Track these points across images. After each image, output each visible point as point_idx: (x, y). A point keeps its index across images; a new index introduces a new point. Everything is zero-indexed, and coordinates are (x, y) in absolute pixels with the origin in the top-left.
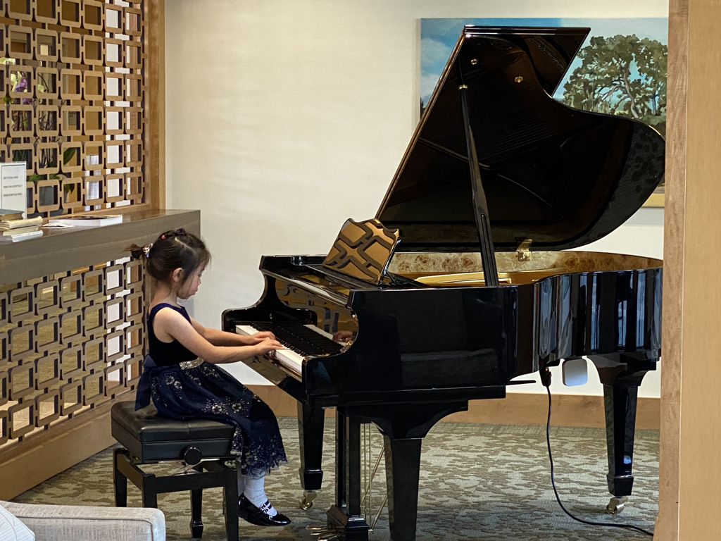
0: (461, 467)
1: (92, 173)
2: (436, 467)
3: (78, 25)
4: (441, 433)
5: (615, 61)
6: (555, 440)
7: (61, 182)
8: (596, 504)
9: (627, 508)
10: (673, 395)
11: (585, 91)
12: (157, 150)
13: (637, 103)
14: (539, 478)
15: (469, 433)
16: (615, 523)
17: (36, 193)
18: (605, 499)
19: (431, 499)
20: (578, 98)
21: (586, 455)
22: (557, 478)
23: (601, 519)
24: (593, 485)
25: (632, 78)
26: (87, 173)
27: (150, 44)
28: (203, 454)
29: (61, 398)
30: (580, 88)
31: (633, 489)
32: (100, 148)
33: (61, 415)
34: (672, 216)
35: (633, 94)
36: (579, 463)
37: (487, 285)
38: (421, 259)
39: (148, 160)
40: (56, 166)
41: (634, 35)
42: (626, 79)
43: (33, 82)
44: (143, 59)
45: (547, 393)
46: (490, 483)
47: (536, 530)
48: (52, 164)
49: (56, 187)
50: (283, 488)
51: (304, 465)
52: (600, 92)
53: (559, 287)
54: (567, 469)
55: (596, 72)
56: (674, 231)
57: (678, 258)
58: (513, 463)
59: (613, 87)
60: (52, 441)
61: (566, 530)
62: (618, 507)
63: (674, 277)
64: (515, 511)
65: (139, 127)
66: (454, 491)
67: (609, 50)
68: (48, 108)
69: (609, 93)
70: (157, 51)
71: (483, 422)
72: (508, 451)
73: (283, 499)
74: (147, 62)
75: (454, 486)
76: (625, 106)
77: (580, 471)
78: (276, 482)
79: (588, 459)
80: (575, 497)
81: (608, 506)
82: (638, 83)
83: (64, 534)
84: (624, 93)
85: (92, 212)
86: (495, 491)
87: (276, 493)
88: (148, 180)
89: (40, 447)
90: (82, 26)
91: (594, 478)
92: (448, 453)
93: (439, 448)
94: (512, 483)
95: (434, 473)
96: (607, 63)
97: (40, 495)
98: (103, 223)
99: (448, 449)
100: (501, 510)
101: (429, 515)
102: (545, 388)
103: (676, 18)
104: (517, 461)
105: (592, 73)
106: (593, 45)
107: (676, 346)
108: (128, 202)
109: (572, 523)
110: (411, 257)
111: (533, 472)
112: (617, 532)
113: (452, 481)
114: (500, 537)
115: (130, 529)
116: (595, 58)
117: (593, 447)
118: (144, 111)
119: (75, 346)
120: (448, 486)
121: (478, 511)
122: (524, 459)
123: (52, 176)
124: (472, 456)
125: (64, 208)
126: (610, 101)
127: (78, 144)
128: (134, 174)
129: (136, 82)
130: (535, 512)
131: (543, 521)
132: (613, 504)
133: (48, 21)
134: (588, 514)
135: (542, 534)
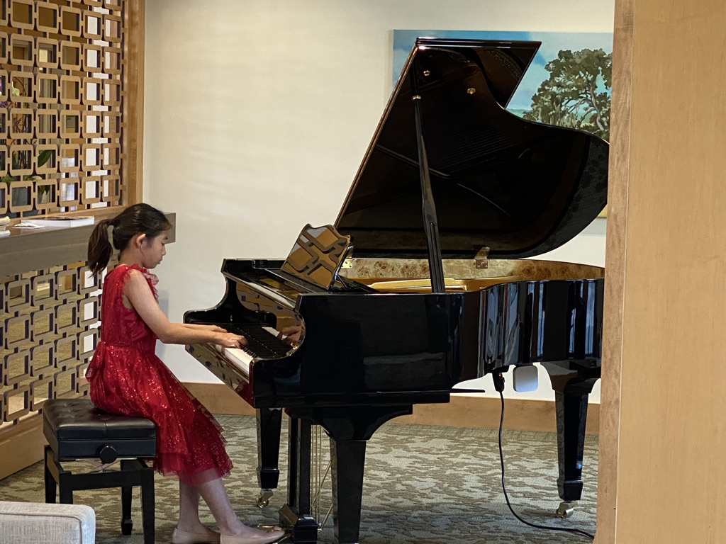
0: (419, 469)
1: (67, 175)
2: (396, 468)
3: (56, 31)
4: (405, 435)
5: (582, 75)
6: (516, 444)
7: (34, 183)
8: (546, 508)
9: (576, 512)
10: (612, 403)
11: (552, 103)
12: (135, 154)
13: (603, 116)
14: (495, 480)
15: (433, 435)
16: (563, 527)
17: (9, 193)
18: (555, 503)
19: (386, 500)
20: (545, 111)
21: (544, 459)
22: (512, 482)
23: (550, 523)
24: (546, 489)
25: (598, 92)
26: (64, 175)
27: (129, 50)
28: (119, 453)
29: (31, 394)
30: (547, 100)
31: (583, 493)
32: (77, 150)
33: (31, 410)
34: (614, 227)
35: (599, 107)
36: (537, 467)
37: (433, 291)
38: (380, 265)
39: (125, 164)
40: (30, 168)
41: (601, 49)
42: (593, 92)
43: (8, 86)
44: (123, 65)
45: (500, 397)
46: (446, 485)
47: (485, 533)
48: (27, 166)
49: (29, 188)
50: (243, 486)
51: (261, 464)
52: (567, 105)
53: (507, 293)
54: (523, 472)
55: (564, 85)
56: (616, 242)
57: (619, 269)
58: (471, 466)
59: (580, 100)
60: (20, 435)
61: (514, 533)
62: (568, 511)
63: (615, 289)
64: (466, 513)
65: (117, 132)
66: (410, 493)
67: (576, 64)
68: (23, 111)
69: (576, 105)
70: (136, 57)
71: (448, 425)
72: (469, 454)
73: (241, 497)
74: (126, 68)
75: (410, 488)
76: (591, 119)
77: (536, 475)
78: (237, 480)
79: (546, 463)
80: (527, 500)
81: (557, 510)
82: (604, 96)
84: (590, 106)
85: (67, 213)
86: (450, 493)
87: (235, 490)
88: (125, 182)
89: (8, 441)
90: (60, 32)
91: (549, 482)
92: (409, 454)
93: (401, 450)
94: (467, 486)
95: (393, 474)
96: (574, 76)
97: (5, 488)
98: (74, 224)
99: (410, 451)
100: (453, 512)
101: (382, 516)
102: (498, 393)
103: (622, 34)
104: (476, 464)
105: (559, 85)
106: (561, 58)
108: (105, 204)
109: (521, 526)
110: (370, 263)
111: (489, 475)
112: (563, 536)
113: (409, 482)
114: (449, 539)
115: (60, 525)
116: (562, 72)
117: (552, 452)
118: (122, 116)
119: (46, 343)
120: (404, 488)
121: (431, 513)
122: (483, 462)
123: (26, 178)
124: (432, 458)
125: (37, 208)
126: (577, 114)
127: (54, 147)
128: (112, 177)
129: (115, 87)
130: (486, 515)
131: (492, 524)
132: (563, 508)
133: (24, 26)
134: (538, 518)
135: (491, 536)
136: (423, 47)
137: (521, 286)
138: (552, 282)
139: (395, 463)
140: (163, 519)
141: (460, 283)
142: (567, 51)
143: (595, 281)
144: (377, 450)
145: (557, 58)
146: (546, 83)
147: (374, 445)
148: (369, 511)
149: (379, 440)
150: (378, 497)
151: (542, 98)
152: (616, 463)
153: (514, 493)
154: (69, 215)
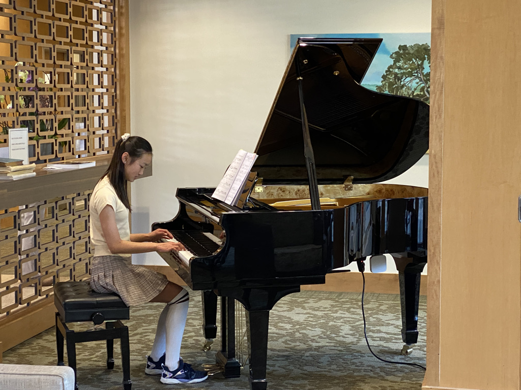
0: (312, 321)
1: (79, 134)
2: (296, 322)
3: (68, 40)
4: (304, 298)
5: (414, 61)
6: (376, 303)
7: (56, 140)
8: (395, 348)
9: (415, 351)
10: (435, 283)
11: (395, 80)
12: (125, 119)
13: (429, 87)
14: (360, 329)
15: (321, 298)
16: (406, 362)
17: (38, 147)
18: (401, 345)
19: (288, 344)
20: (391, 84)
21: (394, 313)
22: (372, 330)
23: (397, 359)
24: (395, 334)
25: (425, 72)
26: (76, 134)
27: (119, 52)
28: (105, 318)
30: (392, 77)
31: (419, 337)
32: (85, 118)
34: (434, 163)
35: (426, 82)
36: (389, 319)
37: (312, 208)
38: (281, 190)
39: (119, 125)
40: (53, 130)
41: (426, 44)
42: (421, 72)
44: (115, 62)
46: (328, 333)
47: (353, 367)
48: (51, 129)
49: (53, 143)
50: (195, 336)
52: (405, 81)
54: (380, 323)
55: (402, 68)
56: (436, 174)
57: (438, 191)
58: (346, 319)
59: (413, 77)
61: (373, 367)
62: (409, 351)
63: (435, 205)
64: (341, 353)
65: (113, 105)
66: (305, 338)
67: (410, 54)
68: (46, 93)
69: (411, 81)
70: (124, 56)
71: (332, 291)
72: (344, 311)
73: (193, 344)
74: (118, 63)
75: (305, 335)
76: (421, 89)
77: (388, 324)
78: (190, 332)
79: (395, 316)
80: (382, 343)
81: (402, 350)
82: (428, 74)
83: (4, 384)
84: (420, 81)
85: (79, 159)
86: (331, 338)
87: (189, 339)
90: (71, 41)
91: (396, 329)
92: (305, 311)
93: (300, 309)
94: (343, 333)
95: (294, 326)
96: (409, 62)
98: (81, 167)
99: (306, 309)
100: (333, 352)
101: (285, 356)
103: (437, 31)
104: (349, 318)
105: (399, 68)
106: (400, 50)
107: (437, 250)
108: (106, 152)
109: (378, 362)
110: (274, 189)
111: (357, 325)
112: (406, 368)
113: (304, 331)
114: (329, 372)
115: (48, 381)
116: (401, 59)
118: (116, 95)
119: (67, 244)
120: (301, 335)
121: (318, 353)
122: (353, 316)
123: (50, 137)
124: (320, 314)
125: (59, 156)
126: (411, 86)
127: (69, 116)
128: (110, 134)
129: (111, 76)
130: (355, 354)
131: (359, 360)
132: (405, 348)
133: (45, 37)
134: (389, 355)
135: (357, 369)
136: (303, 44)
137: (373, 203)
138: (393, 200)
139: (296, 318)
140: (140, 361)
141: (333, 201)
142: (404, 45)
143: (423, 198)
144: (285, 309)
145: (398, 50)
146: (390, 67)
147: (283, 305)
148: (277, 353)
149: (286, 302)
150: (283, 342)
151: (388, 76)
152: (439, 323)
153: (373, 337)
154: (81, 160)
